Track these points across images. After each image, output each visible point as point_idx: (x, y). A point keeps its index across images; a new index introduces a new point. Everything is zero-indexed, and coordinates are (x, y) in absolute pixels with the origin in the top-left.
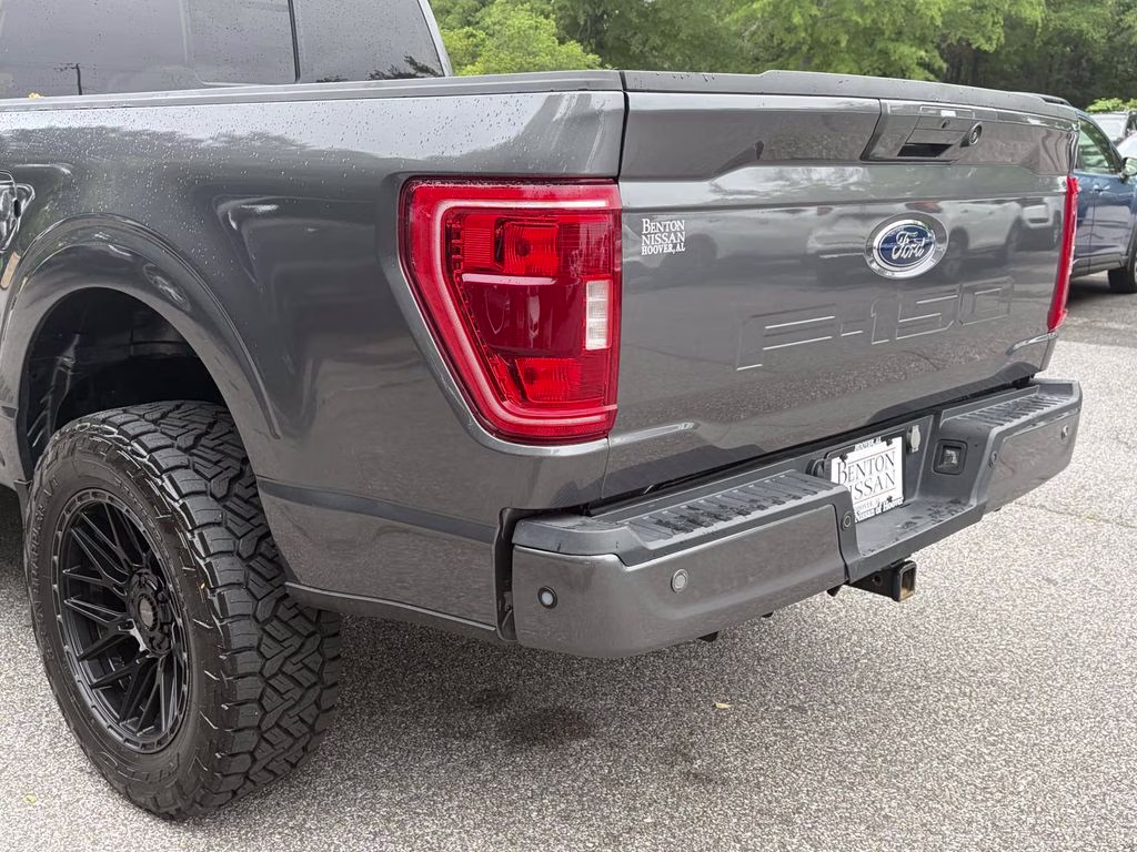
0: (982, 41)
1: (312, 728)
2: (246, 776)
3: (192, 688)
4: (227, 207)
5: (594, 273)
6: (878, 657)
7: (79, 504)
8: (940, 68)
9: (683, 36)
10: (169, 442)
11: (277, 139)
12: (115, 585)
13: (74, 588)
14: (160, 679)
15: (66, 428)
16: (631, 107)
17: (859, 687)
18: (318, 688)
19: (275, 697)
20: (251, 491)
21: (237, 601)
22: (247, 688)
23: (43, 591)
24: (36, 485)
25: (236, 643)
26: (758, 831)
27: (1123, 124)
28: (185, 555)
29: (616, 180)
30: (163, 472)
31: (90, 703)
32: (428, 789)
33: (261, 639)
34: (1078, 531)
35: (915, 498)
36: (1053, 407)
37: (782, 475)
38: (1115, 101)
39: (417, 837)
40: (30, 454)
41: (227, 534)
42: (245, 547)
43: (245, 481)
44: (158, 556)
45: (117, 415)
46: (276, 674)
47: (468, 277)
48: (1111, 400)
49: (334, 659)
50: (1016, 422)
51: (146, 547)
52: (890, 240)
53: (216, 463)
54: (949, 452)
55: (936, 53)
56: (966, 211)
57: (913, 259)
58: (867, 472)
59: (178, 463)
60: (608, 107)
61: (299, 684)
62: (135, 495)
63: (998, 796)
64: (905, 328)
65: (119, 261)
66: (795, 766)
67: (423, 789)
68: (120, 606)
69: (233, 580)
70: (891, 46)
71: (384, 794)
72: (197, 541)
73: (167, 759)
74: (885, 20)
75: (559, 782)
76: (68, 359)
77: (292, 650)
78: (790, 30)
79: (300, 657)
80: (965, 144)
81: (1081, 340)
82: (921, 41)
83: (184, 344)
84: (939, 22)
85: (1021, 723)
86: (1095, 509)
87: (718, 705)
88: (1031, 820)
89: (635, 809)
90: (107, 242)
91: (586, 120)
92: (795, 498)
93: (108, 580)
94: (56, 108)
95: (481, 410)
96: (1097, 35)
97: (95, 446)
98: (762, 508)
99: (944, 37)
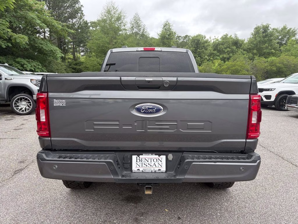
29: (47, 92)
35: (172, 172)
50: (201, 160)
58: (149, 162)
64: (151, 129)
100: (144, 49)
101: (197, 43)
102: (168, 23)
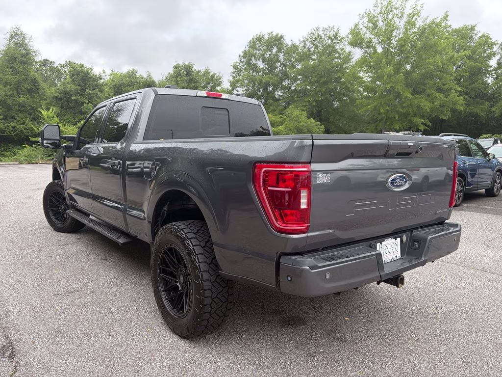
0: (443, 116)
1: (224, 314)
2: (206, 327)
3: (193, 301)
4: (208, 169)
5: (304, 187)
6: (397, 307)
7: (166, 247)
8: (429, 125)
9: (346, 116)
10: (190, 231)
11: (225, 151)
12: (174, 271)
13: (163, 271)
14: (184, 298)
15: (164, 227)
16: (314, 144)
17: (390, 316)
18: (226, 303)
19: (215, 304)
20: (211, 245)
21: (206, 276)
22: (207, 301)
23: (155, 271)
24: (155, 242)
25: (205, 288)
26: (355, 357)
27: (492, 142)
28: (193, 262)
29: (310, 163)
30: (189, 239)
31: (165, 304)
32: (257, 336)
33: (211, 287)
34: (468, 272)
35: (405, 257)
36: (450, 231)
37: (361, 247)
38: (489, 135)
39: (253, 349)
40: (154, 234)
41: (204, 257)
42: (209, 261)
43: (210, 243)
44: (186, 262)
45: (178, 224)
46: (215, 298)
47: (269, 188)
48: (483, 231)
49: (231, 295)
50: (437, 235)
51: (183, 260)
52: (394, 180)
53: (202, 237)
54: (415, 243)
55: (428, 120)
56: (428, 170)
57: (401, 185)
58: (389, 248)
59: (192, 237)
60: (308, 144)
61: (222, 301)
62: (181, 245)
63: (434, 353)
64: (399, 205)
65: (180, 182)
66: (368, 338)
67: (255, 336)
68: (175, 276)
69: (205, 270)
70: (413, 118)
71: (244, 336)
72: (196, 258)
73: (185, 320)
74: (410, 111)
75: (295, 337)
76: (166, 208)
77: (220, 291)
78: (380, 114)
79: (222, 293)
80: (417, 152)
81: (474, 211)
82: (423, 117)
83: (196, 205)
84: (428, 111)
85: (444, 331)
86: (475, 265)
87: (346, 318)
88: (444, 361)
89: (318, 347)
90: (178, 177)
91: (302, 147)
92: (364, 254)
93: (172, 269)
94: (167, 143)
95: (272, 224)
96: (483, 114)
97: (171, 232)
98: (354, 256)
99: (430, 115)
100: (207, 94)
101: (84, 78)
102: (19, 33)
